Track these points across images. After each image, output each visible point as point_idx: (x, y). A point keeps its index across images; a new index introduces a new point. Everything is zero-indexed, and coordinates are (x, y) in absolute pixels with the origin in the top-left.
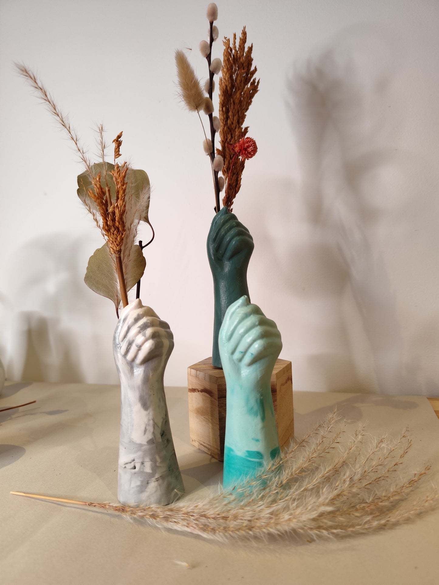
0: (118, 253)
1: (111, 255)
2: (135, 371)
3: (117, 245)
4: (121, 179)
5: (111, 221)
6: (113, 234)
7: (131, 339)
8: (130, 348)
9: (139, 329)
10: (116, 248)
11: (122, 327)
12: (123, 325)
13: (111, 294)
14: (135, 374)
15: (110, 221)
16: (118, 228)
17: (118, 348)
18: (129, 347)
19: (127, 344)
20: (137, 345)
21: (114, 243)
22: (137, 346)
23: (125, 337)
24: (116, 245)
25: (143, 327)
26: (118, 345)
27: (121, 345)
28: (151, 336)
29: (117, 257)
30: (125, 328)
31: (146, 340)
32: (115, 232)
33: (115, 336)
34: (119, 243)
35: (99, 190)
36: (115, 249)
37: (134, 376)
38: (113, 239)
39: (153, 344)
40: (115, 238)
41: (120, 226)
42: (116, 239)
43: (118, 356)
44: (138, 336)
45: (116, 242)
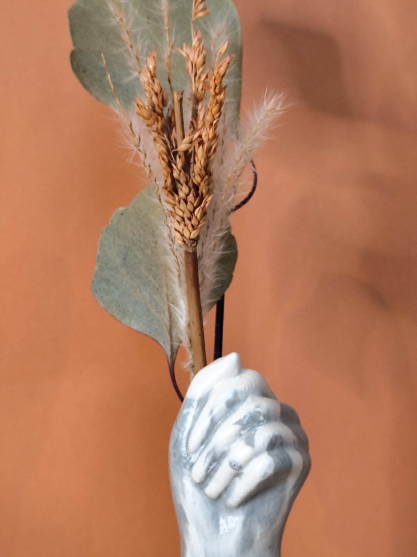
0: (192, 243)
1: (172, 245)
2: (222, 521)
3: (193, 226)
4: (216, 81)
5: (182, 172)
6: (186, 202)
7: (219, 449)
8: (214, 470)
9: (238, 427)
10: (190, 233)
11: (195, 419)
12: (199, 413)
13: (156, 327)
14: (221, 528)
15: (180, 171)
16: (196, 188)
17: (185, 467)
18: (211, 468)
19: (209, 460)
20: (233, 464)
21: (187, 222)
22: (232, 466)
23: (205, 441)
24: (190, 228)
25: (248, 422)
26: (185, 458)
27: (192, 460)
28: (266, 444)
29: (187, 253)
30: (204, 423)
31: (256, 454)
32: (191, 198)
33: (178, 437)
34: (197, 223)
35: (158, 99)
36: (187, 234)
37: (221, 533)
38: (184, 212)
39: (270, 466)
40: (189, 210)
41: (202, 184)
42: (192, 213)
43: (183, 485)
44: (235, 444)
45: (190, 219)
